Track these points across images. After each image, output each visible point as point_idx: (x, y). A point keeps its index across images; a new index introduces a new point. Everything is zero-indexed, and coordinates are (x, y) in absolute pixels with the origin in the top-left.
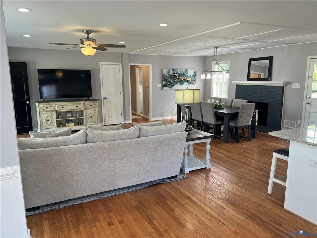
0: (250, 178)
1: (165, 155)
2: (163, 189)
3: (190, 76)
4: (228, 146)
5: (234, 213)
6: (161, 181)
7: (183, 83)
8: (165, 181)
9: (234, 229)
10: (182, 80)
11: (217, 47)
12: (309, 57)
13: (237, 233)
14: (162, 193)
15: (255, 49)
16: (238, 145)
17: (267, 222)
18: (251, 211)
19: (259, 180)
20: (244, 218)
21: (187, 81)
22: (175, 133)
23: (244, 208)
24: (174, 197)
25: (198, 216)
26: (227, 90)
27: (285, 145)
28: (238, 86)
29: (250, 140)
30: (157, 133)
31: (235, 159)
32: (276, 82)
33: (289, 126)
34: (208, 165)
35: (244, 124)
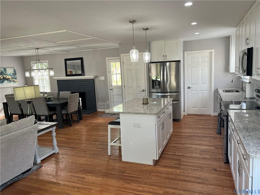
0: (92, 149)
1: (18, 151)
2: (20, 185)
3: (10, 74)
4: (64, 131)
5: (94, 178)
6: (16, 178)
7: (3, 82)
8: (20, 178)
9: (98, 189)
10: (2, 78)
11: (38, 49)
12: (107, 59)
13: (102, 191)
14: (22, 189)
15: (68, 51)
16: (72, 128)
17: (117, 174)
18: (104, 171)
19: (98, 148)
20: (101, 178)
21: (8, 79)
22: (27, 128)
23: (98, 172)
24: (37, 188)
25: (67, 193)
26: (49, 85)
27: (105, 120)
28: (59, 81)
29: (79, 122)
30: (7, 132)
31: (75, 139)
32: (88, 76)
33: (102, 107)
34: (57, 150)
35: (73, 111)
